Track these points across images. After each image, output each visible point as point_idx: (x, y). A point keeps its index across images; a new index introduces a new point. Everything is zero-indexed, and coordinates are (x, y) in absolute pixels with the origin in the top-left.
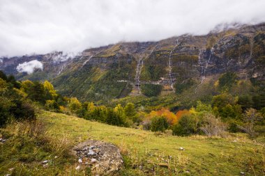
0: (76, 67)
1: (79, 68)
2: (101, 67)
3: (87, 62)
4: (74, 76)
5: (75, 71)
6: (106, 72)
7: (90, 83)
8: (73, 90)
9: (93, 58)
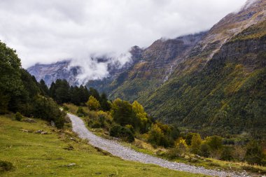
0: (194, 66)
1: (199, 66)
2: (246, 62)
3: (216, 54)
4: (190, 83)
5: (193, 73)
6: (257, 72)
7: (222, 97)
8: (189, 110)
9: (227, 44)
